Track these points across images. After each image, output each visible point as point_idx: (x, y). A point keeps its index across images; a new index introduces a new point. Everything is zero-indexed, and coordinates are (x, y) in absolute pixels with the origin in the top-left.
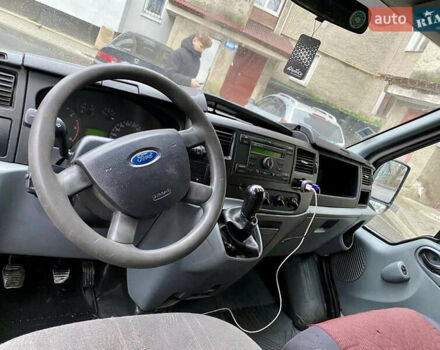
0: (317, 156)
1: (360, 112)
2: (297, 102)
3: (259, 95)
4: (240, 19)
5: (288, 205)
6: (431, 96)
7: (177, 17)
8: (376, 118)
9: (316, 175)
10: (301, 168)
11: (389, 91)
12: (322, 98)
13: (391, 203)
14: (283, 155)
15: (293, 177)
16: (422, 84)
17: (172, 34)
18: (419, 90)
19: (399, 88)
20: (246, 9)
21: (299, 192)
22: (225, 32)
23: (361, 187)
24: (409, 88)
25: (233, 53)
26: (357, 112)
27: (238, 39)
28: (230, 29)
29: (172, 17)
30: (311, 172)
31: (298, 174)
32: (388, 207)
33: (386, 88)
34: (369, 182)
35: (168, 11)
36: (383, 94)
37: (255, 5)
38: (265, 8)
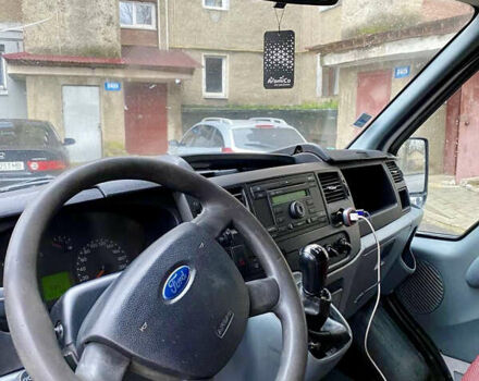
0: (340, 174)
1: (304, 101)
2: (230, 121)
3: (176, 132)
4: (110, 51)
5: (340, 251)
6: (374, 49)
7: (28, 80)
8: (324, 100)
9: (350, 198)
10: (332, 197)
11: (327, 64)
12: (252, 104)
13: (426, 190)
14: (307, 191)
15: (330, 212)
16: (359, 41)
17: (30, 102)
18: (359, 48)
19: (336, 56)
20: (114, 35)
21: (344, 228)
22: (99, 73)
23: (396, 187)
24: (347, 51)
25: (121, 93)
26: (300, 103)
27: (120, 74)
28: (104, 66)
29: (20, 81)
30: (344, 197)
31: (333, 207)
32: (425, 198)
33: (322, 62)
34: (399, 178)
35: (11, 75)
36: (319, 70)
37: (122, 25)
38: (135, 25)
